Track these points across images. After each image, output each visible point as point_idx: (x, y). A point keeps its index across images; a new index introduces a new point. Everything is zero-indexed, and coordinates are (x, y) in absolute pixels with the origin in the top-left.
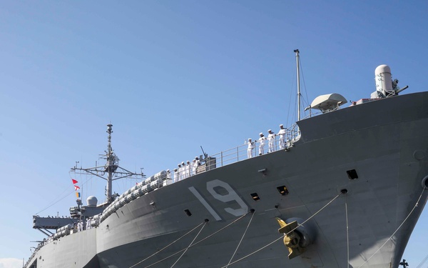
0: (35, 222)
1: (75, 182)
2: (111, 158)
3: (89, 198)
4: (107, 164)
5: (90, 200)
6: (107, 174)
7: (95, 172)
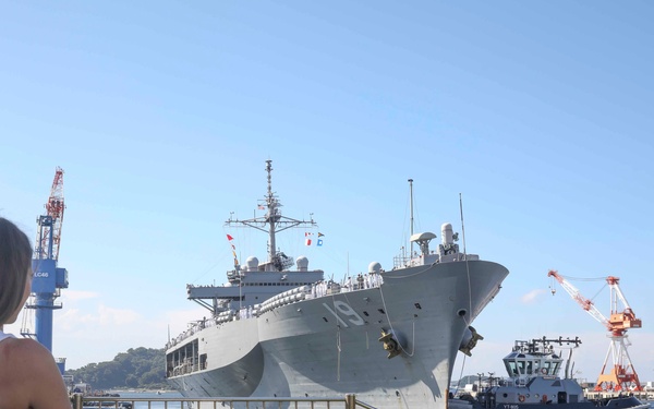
0: (189, 292)
1: (230, 238)
2: (273, 204)
3: (249, 259)
4: (267, 212)
5: (250, 263)
6: (268, 225)
7: (254, 224)
